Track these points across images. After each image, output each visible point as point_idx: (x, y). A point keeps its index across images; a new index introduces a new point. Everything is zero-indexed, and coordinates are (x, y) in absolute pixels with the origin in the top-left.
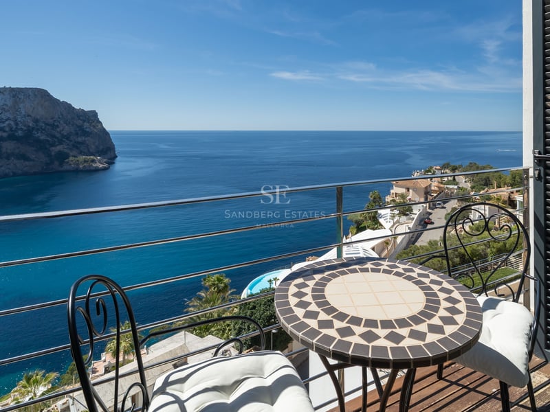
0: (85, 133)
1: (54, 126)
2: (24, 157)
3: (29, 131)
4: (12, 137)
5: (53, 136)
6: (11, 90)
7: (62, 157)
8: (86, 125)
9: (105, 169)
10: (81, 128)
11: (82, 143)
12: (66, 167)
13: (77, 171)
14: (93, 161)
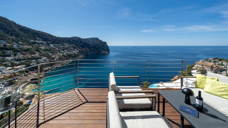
0: (104, 47)
1: (99, 45)
2: (94, 51)
3: (95, 46)
4: (93, 47)
5: (99, 47)
6: (93, 38)
7: (100, 51)
8: (104, 45)
9: (108, 54)
10: (103, 45)
11: (104, 49)
12: (101, 53)
13: (103, 54)
14: (106, 52)
